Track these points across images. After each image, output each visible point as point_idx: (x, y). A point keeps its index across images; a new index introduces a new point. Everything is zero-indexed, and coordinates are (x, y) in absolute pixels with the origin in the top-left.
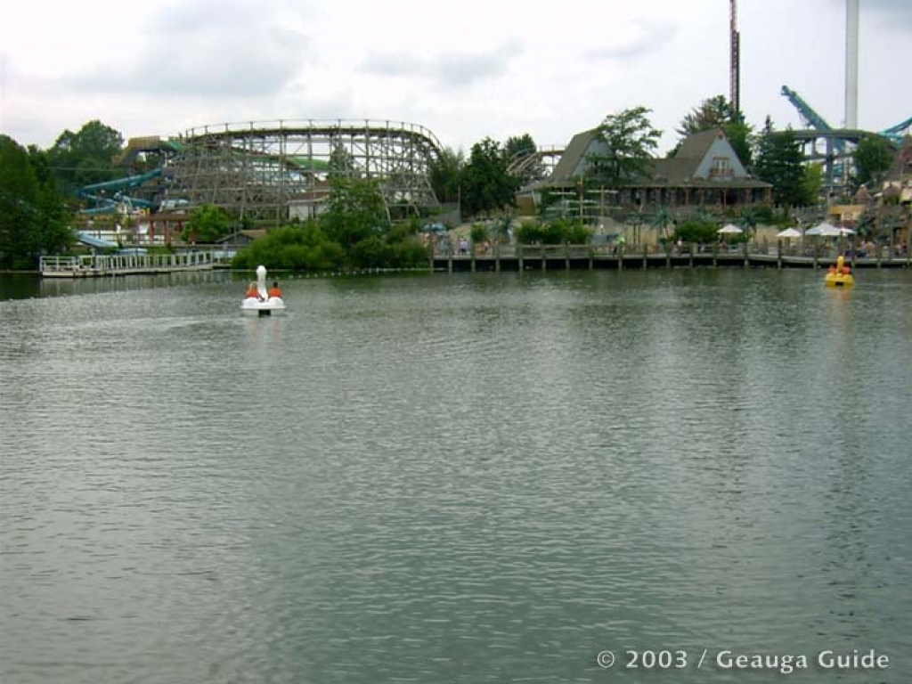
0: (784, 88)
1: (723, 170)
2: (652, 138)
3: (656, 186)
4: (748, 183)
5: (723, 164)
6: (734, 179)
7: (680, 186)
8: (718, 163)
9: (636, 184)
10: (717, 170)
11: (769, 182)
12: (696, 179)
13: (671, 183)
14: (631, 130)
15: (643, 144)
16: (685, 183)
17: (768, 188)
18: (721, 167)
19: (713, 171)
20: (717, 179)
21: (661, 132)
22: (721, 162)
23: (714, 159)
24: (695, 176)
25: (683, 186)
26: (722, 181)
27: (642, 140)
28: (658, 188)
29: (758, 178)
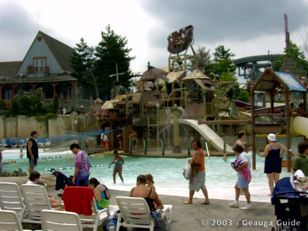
5: (42, 63)
8: (37, 63)
10: (36, 68)
18: (39, 66)
19: (31, 70)
22: (40, 61)
24: (17, 74)
26: (36, 77)
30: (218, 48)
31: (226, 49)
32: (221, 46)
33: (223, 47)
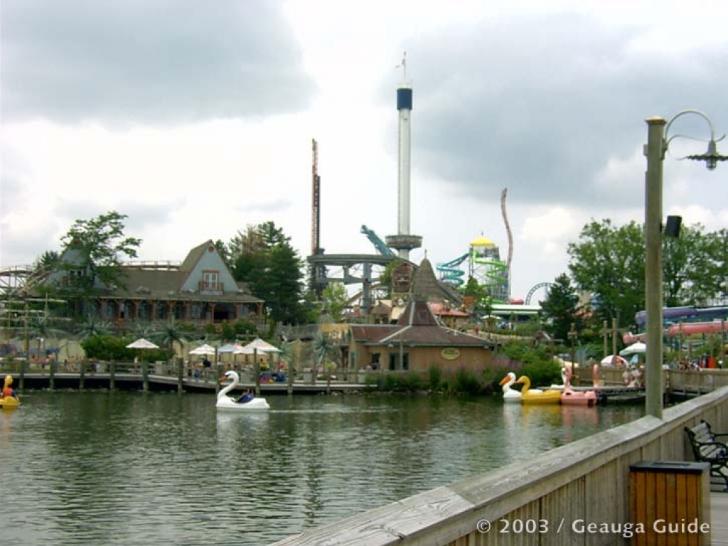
0: (364, 227)
1: (214, 284)
2: (130, 247)
3: (137, 298)
4: (239, 298)
5: (214, 278)
6: (225, 293)
7: (163, 299)
8: (207, 277)
9: (115, 295)
10: (207, 284)
11: (261, 298)
12: (183, 292)
13: (154, 296)
14: (106, 236)
15: (120, 253)
16: (169, 296)
17: (259, 303)
18: (210, 281)
19: (202, 285)
20: (204, 293)
21: (139, 240)
22: (211, 275)
23: (204, 272)
24: (182, 289)
25: (167, 299)
26: (212, 295)
27: (120, 248)
28: (139, 300)
29: (250, 292)
30: (265, 225)
31: (277, 227)
32: (269, 223)
33: (272, 224)
